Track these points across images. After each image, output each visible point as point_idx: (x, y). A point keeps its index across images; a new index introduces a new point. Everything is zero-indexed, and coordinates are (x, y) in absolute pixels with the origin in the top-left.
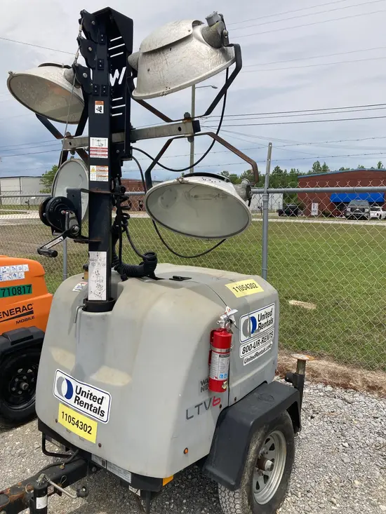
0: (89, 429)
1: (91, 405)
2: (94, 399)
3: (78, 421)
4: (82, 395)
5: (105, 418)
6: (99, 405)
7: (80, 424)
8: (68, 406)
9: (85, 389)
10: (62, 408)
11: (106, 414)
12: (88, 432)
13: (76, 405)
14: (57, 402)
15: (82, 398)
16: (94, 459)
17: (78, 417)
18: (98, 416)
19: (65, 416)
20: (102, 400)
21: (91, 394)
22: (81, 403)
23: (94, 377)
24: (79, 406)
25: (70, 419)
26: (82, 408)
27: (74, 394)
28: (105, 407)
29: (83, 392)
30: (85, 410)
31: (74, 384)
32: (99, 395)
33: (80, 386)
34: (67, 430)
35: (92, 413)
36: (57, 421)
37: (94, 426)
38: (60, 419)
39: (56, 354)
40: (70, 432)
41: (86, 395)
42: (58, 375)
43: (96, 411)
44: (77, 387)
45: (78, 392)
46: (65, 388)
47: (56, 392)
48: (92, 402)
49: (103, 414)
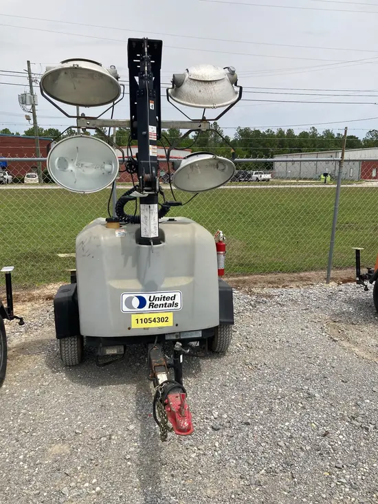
0: (165, 320)
1: (166, 304)
2: (168, 298)
3: (155, 319)
4: (156, 301)
5: (179, 307)
6: (173, 301)
7: (157, 320)
8: (142, 313)
9: (158, 295)
10: (134, 317)
11: (179, 305)
13: (151, 309)
14: (128, 316)
15: (156, 303)
16: (167, 338)
17: (153, 316)
18: (173, 308)
19: (140, 321)
20: (175, 297)
22: (156, 306)
23: (163, 286)
24: (154, 309)
25: (146, 321)
26: (158, 309)
27: (148, 302)
28: (178, 300)
29: (156, 298)
30: (161, 308)
31: (146, 297)
32: (171, 295)
34: (144, 329)
35: (167, 308)
36: (129, 329)
37: (170, 315)
38: (134, 325)
39: (115, 284)
40: (148, 329)
41: (159, 299)
42: (125, 297)
43: (170, 305)
44: (150, 297)
45: (152, 299)
46: (136, 302)
47: (125, 308)
48: (166, 301)
49: (177, 305)
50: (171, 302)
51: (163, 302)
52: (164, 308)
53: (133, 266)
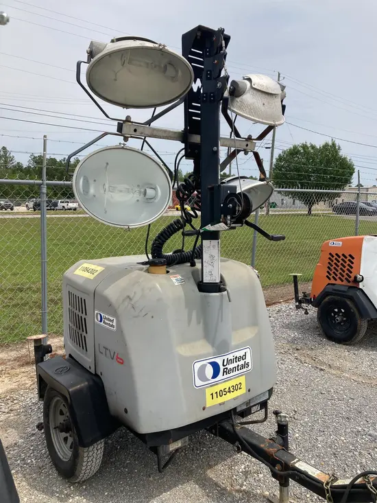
0: (239, 387)
1: (238, 366)
2: (239, 359)
3: (229, 388)
4: (229, 364)
5: (250, 367)
6: (245, 360)
7: (231, 390)
8: (217, 384)
9: (230, 357)
10: (208, 392)
11: (250, 364)
13: (225, 376)
14: (202, 391)
15: (230, 366)
17: (227, 385)
19: (215, 395)
20: (245, 355)
21: (236, 358)
22: (229, 371)
23: (233, 343)
24: (228, 375)
27: (222, 368)
29: (229, 361)
30: (234, 373)
33: (225, 358)
34: (220, 404)
35: (239, 372)
36: (204, 409)
37: (242, 380)
38: (210, 402)
39: (183, 351)
40: (223, 403)
41: (232, 361)
42: (197, 366)
43: (243, 366)
44: (224, 360)
45: (225, 363)
46: (209, 371)
47: (199, 382)
48: (238, 363)
49: (248, 365)
50: (242, 362)
51: (235, 365)
52: (237, 372)
53: (199, 323)
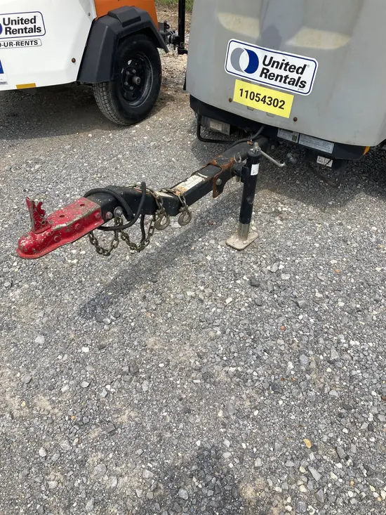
0: (280, 104)
1: (287, 77)
2: (292, 68)
3: (265, 97)
4: (272, 66)
5: (306, 90)
6: (300, 75)
7: (267, 100)
8: (250, 82)
9: (278, 58)
10: (239, 85)
11: (307, 86)
12: (280, 107)
13: (263, 79)
14: (231, 79)
15: (273, 70)
16: (280, 135)
17: (264, 92)
18: (297, 88)
19: (244, 94)
20: (304, 69)
21: (287, 64)
22: (271, 76)
23: (292, 42)
24: (267, 80)
25: (253, 96)
26: (273, 82)
27: (261, 66)
28: (307, 76)
29: (274, 62)
30: (277, 83)
31: (260, 54)
32: (299, 63)
33: (269, 55)
34: (249, 108)
35: (287, 86)
36: (230, 100)
37: (289, 99)
38: (237, 98)
39: (227, 20)
40: (252, 109)
41: (279, 66)
42: (233, 46)
43: (293, 82)
44: (266, 57)
45: (267, 62)
46: (244, 61)
47: (230, 67)
48: (287, 73)
49: (303, 85)
50: (295, 76)
51: (283, 73)
52: (282, 84)
